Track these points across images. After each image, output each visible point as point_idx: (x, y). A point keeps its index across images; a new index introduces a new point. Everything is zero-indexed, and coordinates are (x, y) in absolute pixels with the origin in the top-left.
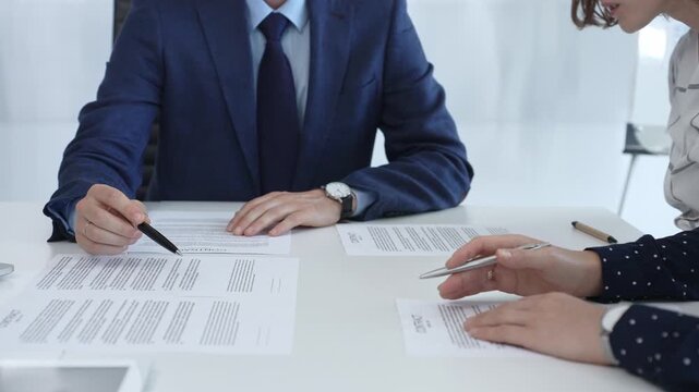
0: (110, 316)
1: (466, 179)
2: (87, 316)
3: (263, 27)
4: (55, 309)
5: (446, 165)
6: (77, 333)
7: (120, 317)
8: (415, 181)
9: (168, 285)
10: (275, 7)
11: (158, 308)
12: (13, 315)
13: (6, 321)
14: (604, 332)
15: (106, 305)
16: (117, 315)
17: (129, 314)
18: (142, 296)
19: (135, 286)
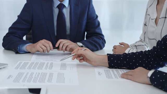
0: (34, 76)
1: (104, 43)
2: (28, 76)
3: (58, 7)
4: (20, 75)
5: (101, 40)
6: (26, 80)
7: (36, 76)
8: (95, 44)
9: (46, 68)
10: (61, 2)
11: (45, 74)
12: (10, 76)
13: (9, 78)
14: (148, 77)
15: (32, 74)
16: (35, 76)
17: (38, 76)
18: (40, 71)
19: (38, 69)
